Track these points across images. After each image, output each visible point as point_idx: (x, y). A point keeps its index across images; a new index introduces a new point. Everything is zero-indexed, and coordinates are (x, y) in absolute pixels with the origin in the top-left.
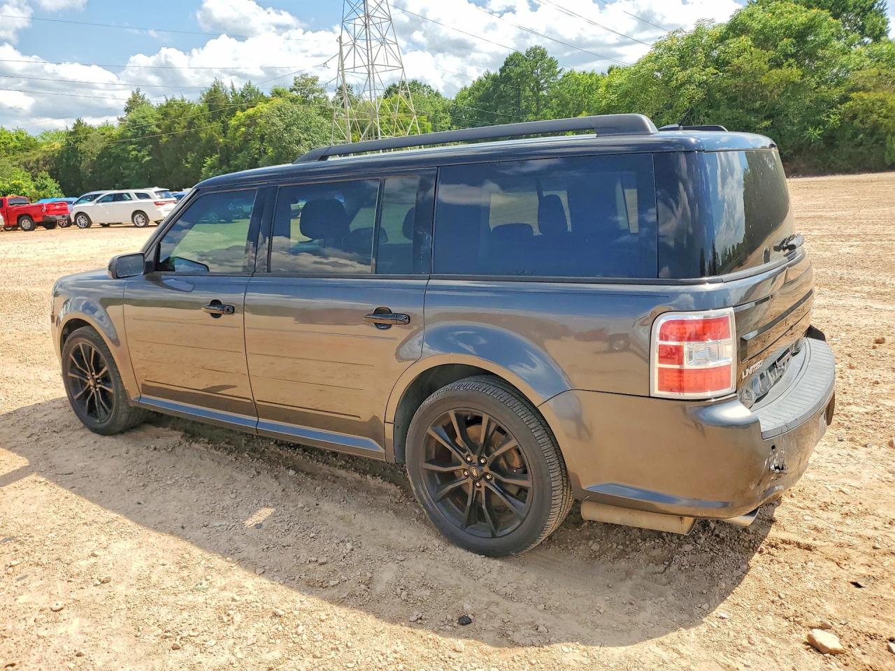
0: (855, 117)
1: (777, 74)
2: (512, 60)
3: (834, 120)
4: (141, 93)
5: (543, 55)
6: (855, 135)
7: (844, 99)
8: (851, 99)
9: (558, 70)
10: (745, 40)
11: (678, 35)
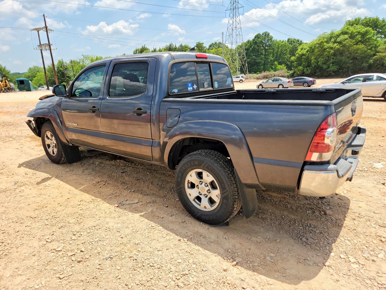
0: (377, 60)
1: (355, 47)
2: (257, 36)
3: (371, 61)
4: (145, 46)
5: (269, 34)
6: (377, 65)
7: (375, 55)
8: (377, 55)
9: (273, 40)
10: (346, 36)
11: (326, 34)
